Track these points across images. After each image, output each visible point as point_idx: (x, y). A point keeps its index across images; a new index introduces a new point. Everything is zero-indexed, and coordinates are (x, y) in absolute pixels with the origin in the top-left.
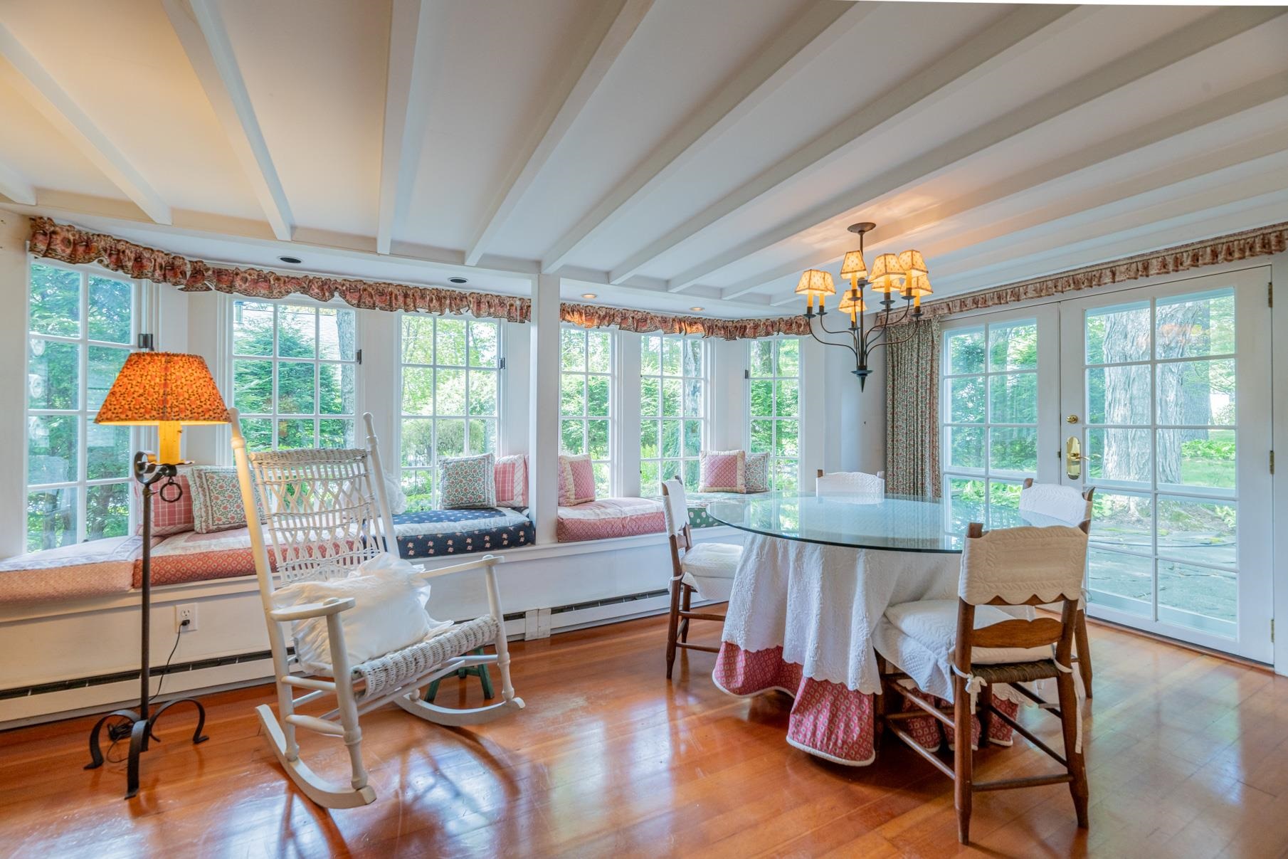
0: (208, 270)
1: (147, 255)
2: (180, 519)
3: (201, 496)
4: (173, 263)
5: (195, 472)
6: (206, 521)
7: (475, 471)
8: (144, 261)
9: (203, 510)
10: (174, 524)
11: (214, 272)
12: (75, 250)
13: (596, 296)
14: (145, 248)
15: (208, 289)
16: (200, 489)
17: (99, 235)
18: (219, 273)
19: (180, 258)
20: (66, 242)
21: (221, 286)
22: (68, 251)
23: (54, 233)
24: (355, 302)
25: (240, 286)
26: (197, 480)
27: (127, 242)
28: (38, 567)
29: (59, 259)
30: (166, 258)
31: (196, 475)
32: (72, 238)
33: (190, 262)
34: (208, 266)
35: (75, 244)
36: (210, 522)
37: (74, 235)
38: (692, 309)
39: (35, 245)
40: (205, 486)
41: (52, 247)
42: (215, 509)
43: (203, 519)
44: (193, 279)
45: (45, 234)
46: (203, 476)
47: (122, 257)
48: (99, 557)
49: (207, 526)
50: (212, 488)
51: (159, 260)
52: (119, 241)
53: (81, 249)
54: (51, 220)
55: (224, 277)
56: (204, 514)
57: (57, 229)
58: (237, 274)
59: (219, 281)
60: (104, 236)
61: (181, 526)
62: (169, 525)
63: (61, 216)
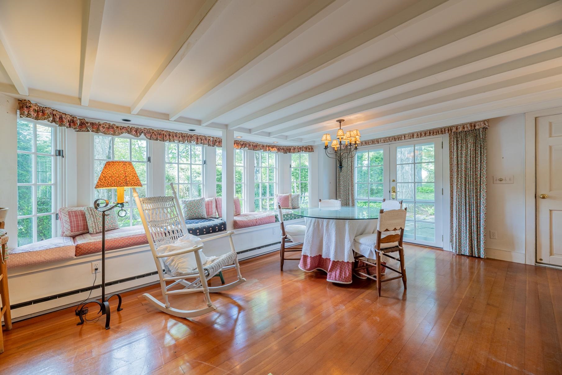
0: (87, 123)
1: (64, 116)
2: (81, 228)
3: (92, 218)
4: (73, 120)
5: (89, 209)
6: (95, 229)
7: (198, 205)
8: (64, 119)
9: (93, 224)
10: (79, 231)
11: (90, 124)
12: (38, 114)
13: (241, 137)
14: (63, 113)
15: (88, 131)
16: (91, 216)
17: (46, 108)
18: (92, 124)
19: (76, 117)
20: (35, 111)
21: (93, 130)
22: (35, 115)
23: (30, 107)
24: (149, 137)
25: (102, 130)
26: (90, 212)
27: (57, 111)
28: (35, 250)
29: (32, 118)
30: (71, 118)
31: (89, 210)
32: (37, 109)
33: (79, 119)
34: (87, 121)
35: (38, 112)
36: (97, 229)
37: (37, 108)
38: (273, 142)
39: (24, 112)
40: (94, 214)
41: (29, 113)
42: (98, 223)
43: (94, 228)
44: (81, 126)
45: (27, 107)
46: (92, 210)
47: (55, 117)
48: (60, 245)
49: (96, 231)
50: (96, 215)
51: (68, 118)
52: (54, 110)
53: (41, 114)
54: (30, 101)
55: (95, 126)
56: (94, 226)
57: (31, 105)
58: (100, 125)
59: (93, 128)
60: (48, 108)
61: (81, 232)
62: (77, 231)
63: (34, 99)
